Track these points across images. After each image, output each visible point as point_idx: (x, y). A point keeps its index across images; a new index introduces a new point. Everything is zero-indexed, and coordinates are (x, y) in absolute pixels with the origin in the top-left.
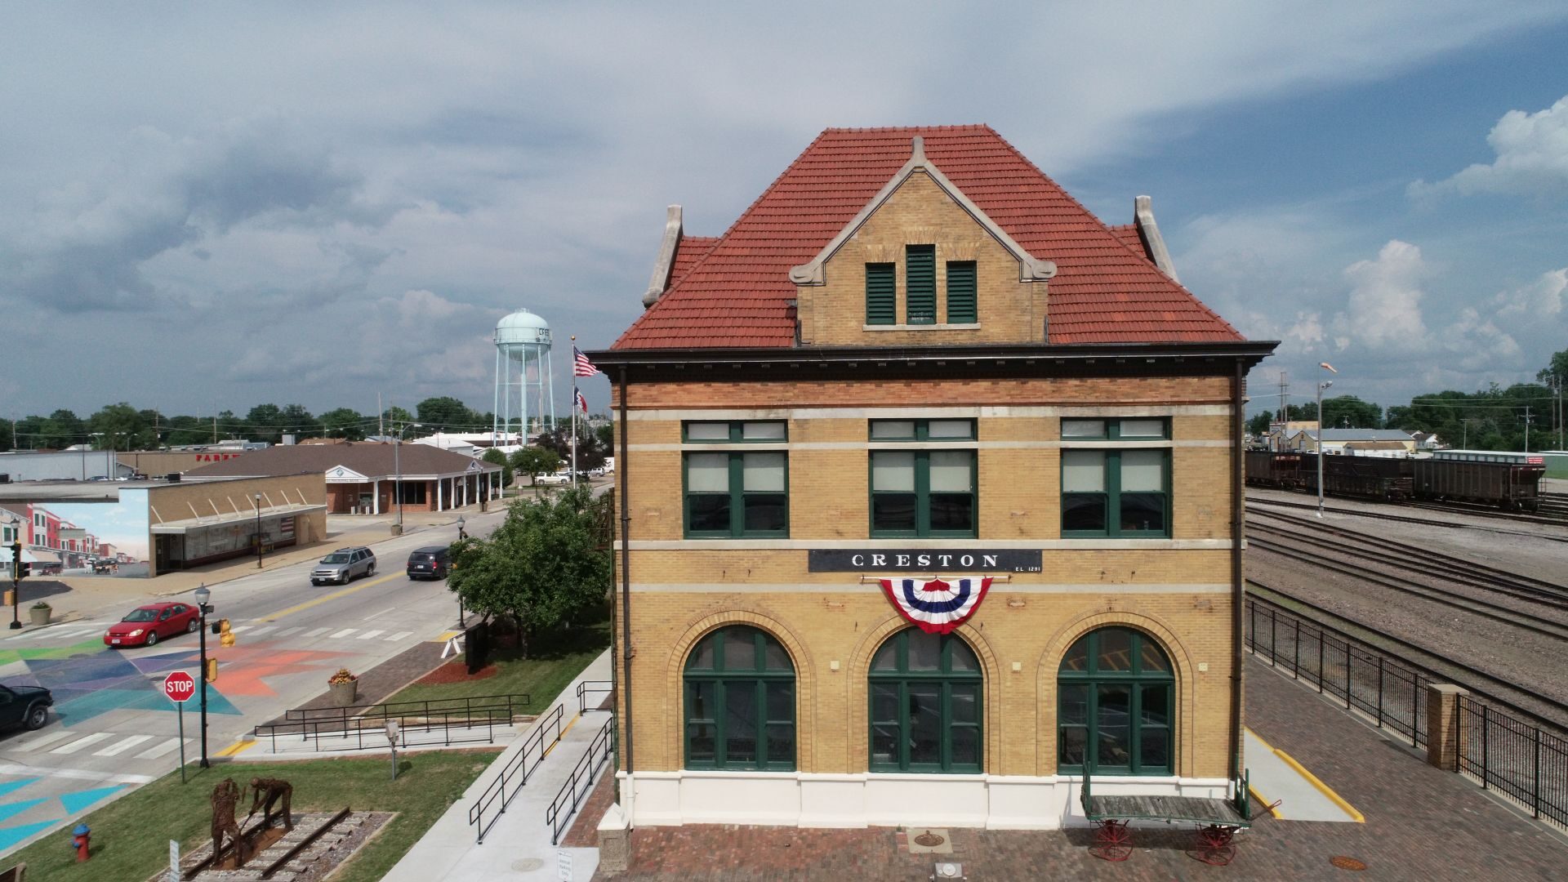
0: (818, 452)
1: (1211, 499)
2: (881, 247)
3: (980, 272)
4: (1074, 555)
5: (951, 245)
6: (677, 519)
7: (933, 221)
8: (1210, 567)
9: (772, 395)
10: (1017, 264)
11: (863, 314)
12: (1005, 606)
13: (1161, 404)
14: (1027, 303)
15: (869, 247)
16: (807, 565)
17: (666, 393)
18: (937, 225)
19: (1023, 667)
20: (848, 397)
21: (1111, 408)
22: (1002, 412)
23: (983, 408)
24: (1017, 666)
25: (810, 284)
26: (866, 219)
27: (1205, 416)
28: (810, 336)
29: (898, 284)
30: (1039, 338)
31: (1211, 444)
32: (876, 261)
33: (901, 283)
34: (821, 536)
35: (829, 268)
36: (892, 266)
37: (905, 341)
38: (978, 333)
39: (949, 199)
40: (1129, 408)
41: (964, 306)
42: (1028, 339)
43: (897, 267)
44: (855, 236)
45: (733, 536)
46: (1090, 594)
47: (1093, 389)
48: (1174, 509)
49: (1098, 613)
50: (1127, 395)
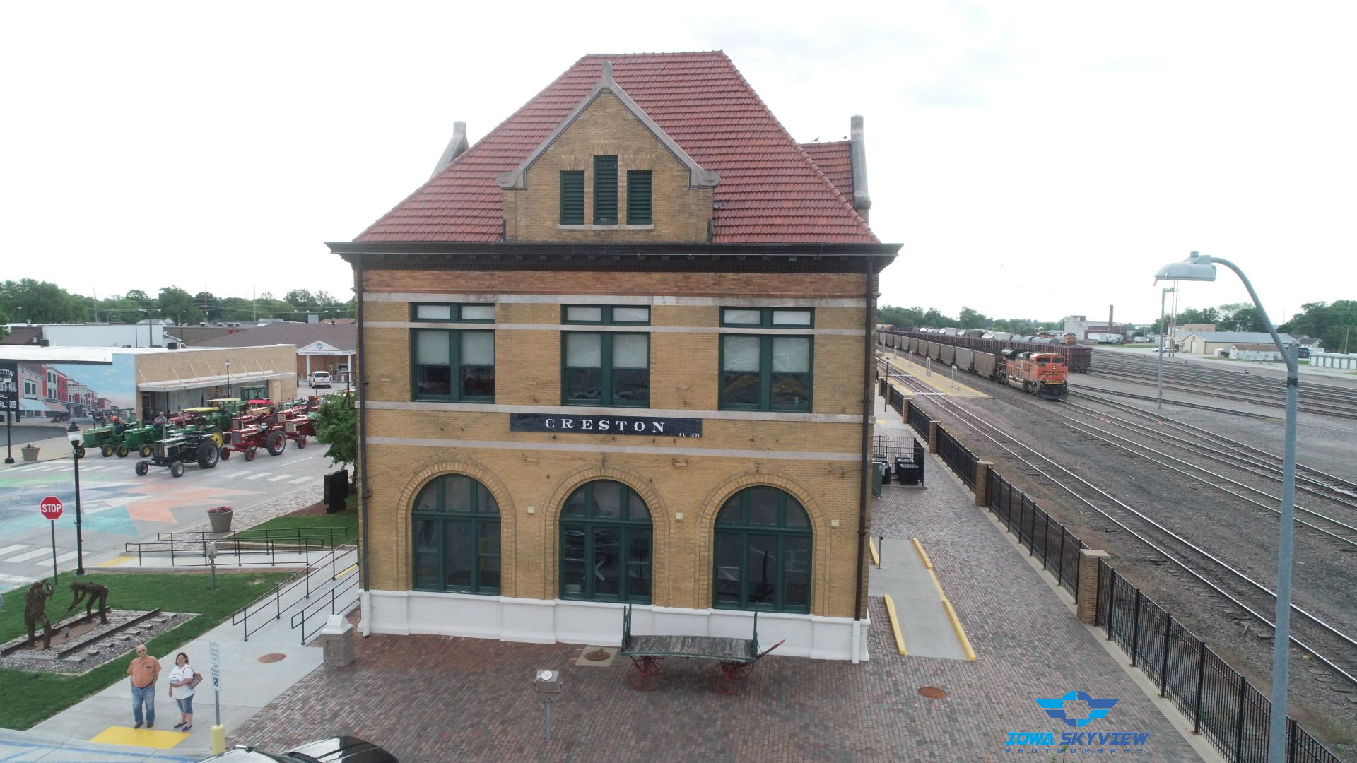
0: (519, 332)
1: (846, 380)
2: (573, 157)
3: (655, 181)
4: (729, 424)
5: (631, 157)
6: (405, 385)
7: (617, 136)
8: (843, 439)
9: (482, 282)
10: (686, 174)
11: (557, 215)
12: (671, 465)
13: (804, 297)
14: (694, 208)
15: (563, 157)
16: (509, 425)
17: (396, 279)
18: (618, 139)
19: (684, 517)
20: (543, 286)
21: (762, 299)
22: (671, 301)
23: (655, 297)
24: (679, 516)
25: (514, 189)
26: (561, 133)
27: (842, 308)
28: (513, 233)
29: (586, 190)
30: (703, 238)
31: (847, 332)
32: (569, 169)
33: (589, 189)
34: (521, 402)
35: (530, 175)
36: (582, 173)
37: (592, 239)
38: (652, 233)
39: (630, 117)
40: (778, 300)
41: (641, 210)
42: (694, 239)
43: (586, 174)
44: (552, 148)
45: (451, 400)
46: (741, 458)
47: (748, 283)
48: (814, 387)
49: (747, 474)
50: (776, 289)
